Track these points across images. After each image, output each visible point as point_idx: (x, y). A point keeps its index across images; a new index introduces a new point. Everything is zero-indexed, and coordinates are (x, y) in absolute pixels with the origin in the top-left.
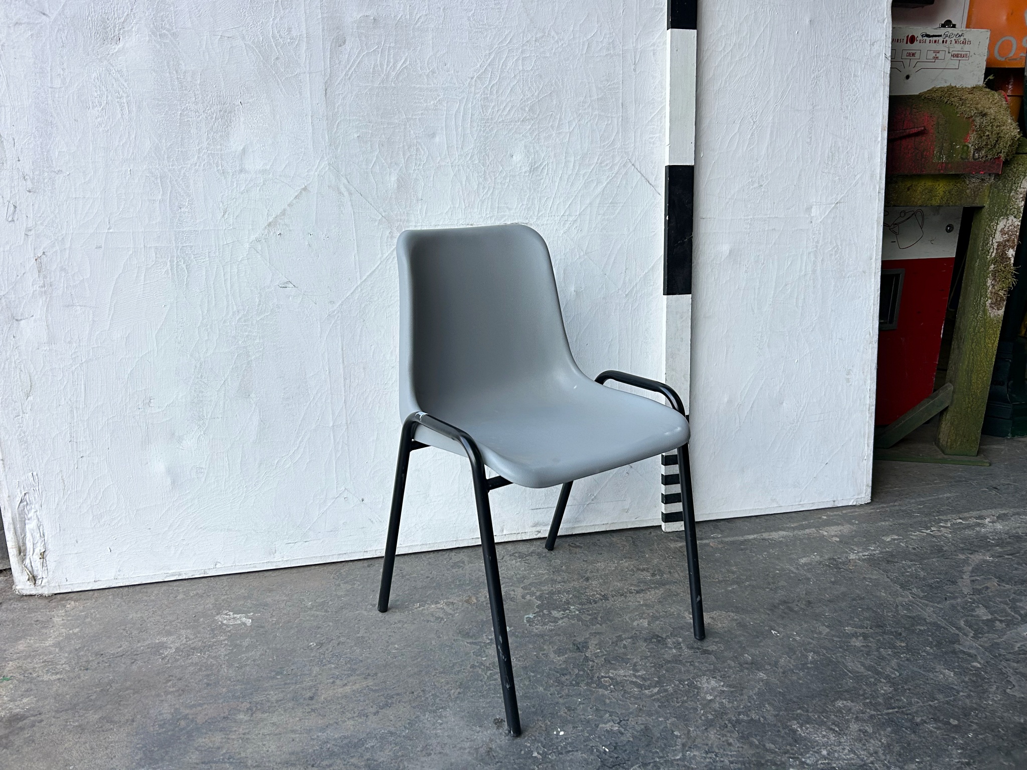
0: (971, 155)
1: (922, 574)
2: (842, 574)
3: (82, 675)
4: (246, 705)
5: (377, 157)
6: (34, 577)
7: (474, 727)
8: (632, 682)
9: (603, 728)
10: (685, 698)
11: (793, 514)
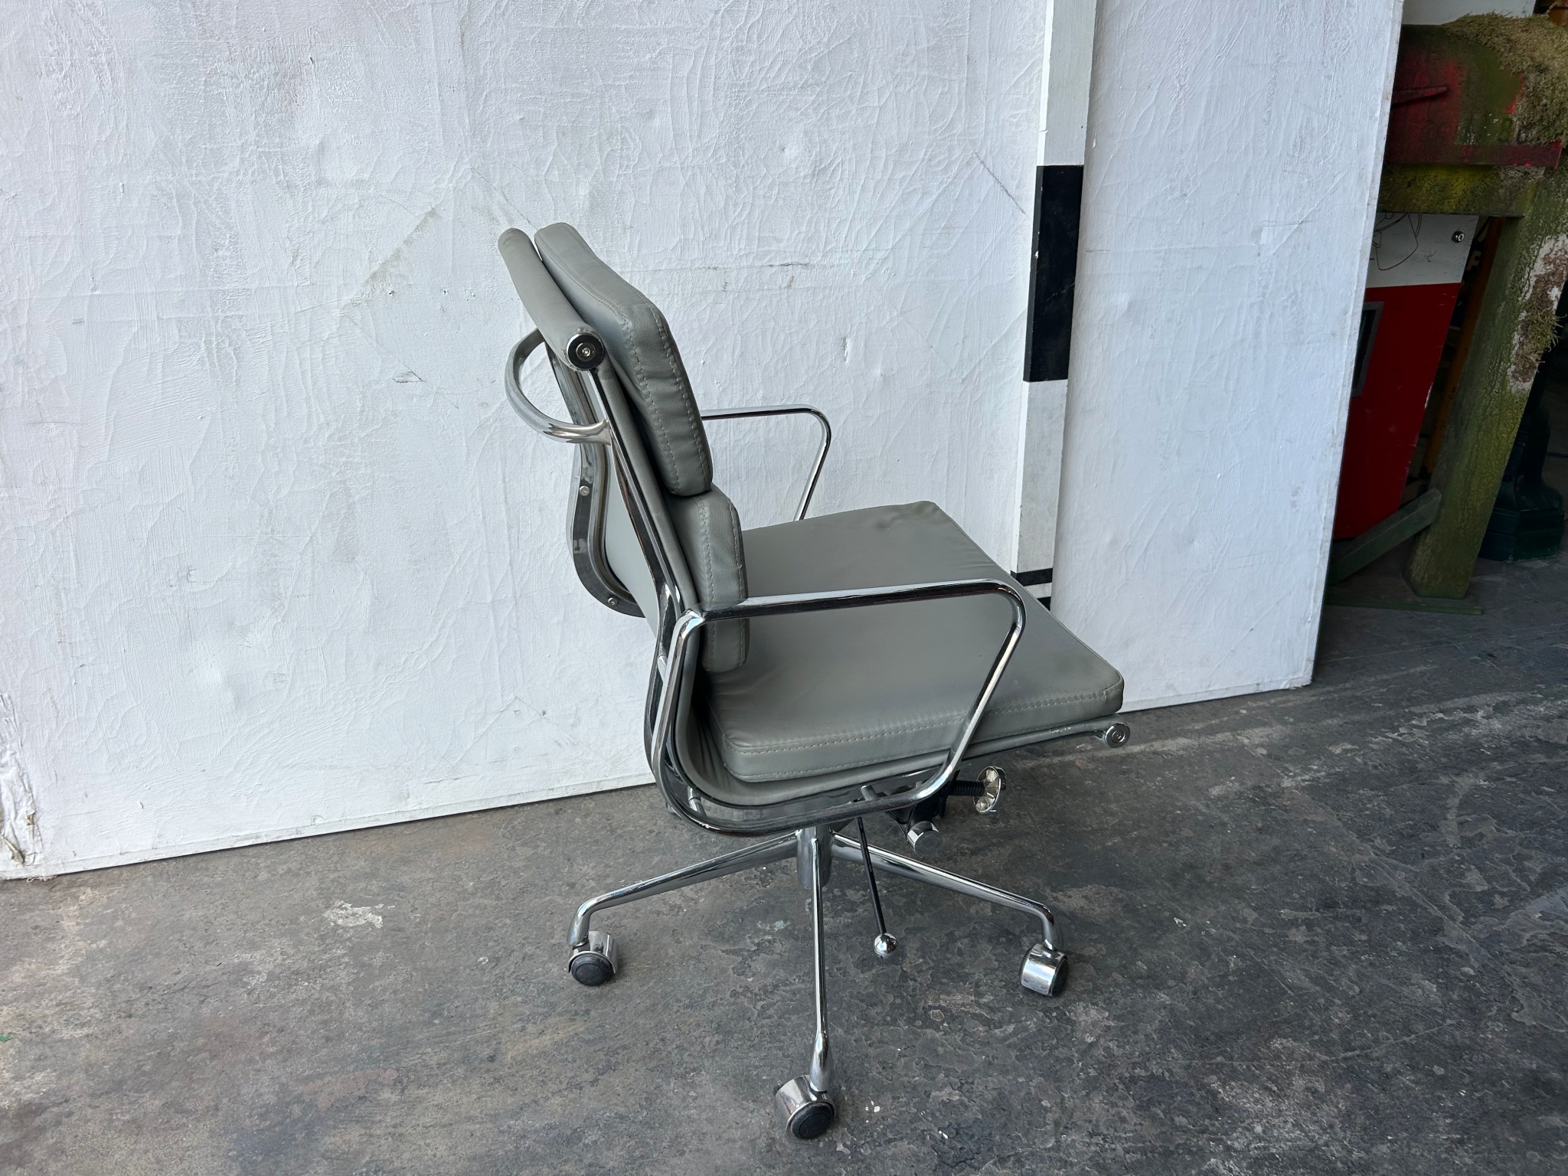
0: (1515, 136)
1: (1388, 811)
2: (1274, 814)
3: (124, 1026)
4: (391, 1074)
5: (555, 155)
6: (20, 852)
7: (744, 1102)
8: (975, 1016)
9: (938, 1097)
10: (1054, 1042)
11: (1197, 706)
